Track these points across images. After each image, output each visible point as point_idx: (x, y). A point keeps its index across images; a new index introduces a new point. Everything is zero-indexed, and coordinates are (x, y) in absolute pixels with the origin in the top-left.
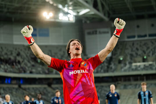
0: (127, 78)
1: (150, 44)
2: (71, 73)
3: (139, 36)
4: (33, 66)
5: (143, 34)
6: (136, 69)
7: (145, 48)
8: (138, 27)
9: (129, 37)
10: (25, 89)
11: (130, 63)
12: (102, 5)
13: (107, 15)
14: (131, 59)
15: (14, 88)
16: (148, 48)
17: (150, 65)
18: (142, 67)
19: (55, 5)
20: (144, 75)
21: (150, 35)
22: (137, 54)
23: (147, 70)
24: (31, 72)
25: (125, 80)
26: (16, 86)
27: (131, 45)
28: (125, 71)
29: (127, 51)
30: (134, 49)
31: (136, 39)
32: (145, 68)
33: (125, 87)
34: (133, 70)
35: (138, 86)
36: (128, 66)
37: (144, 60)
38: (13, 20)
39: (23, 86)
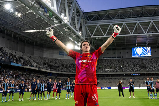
0: (103, 76)
1: (113, 61)
2: (80, 61)
3: (108, 58)
4: (62, 68)
5: (109, 57)
6: (107, 72)
7: (111, 63)
8: (108, 53)
9: (104, 58)
10: (58, 79)
11: (105, 69)
12: (94, 43)
13: (95, 48)
14: (105, 67)
15: (53, 78)
16: (112, 63)
17: (113, 70)
18: (110, 71)
19: (73, 41)
20: (111, 74)
21: (113, 57)
22: (107, 65)
23: (112, 72)
24: (62, 71)
25: (102, 76)
26: (55, 77)
27: (105, 61)
28: (102, 72)
29: (103, 64)
30: (106, 63)
31: (107, 59)
32: (111, 71)
33: (102, 79)
34: (106, 72)
35: (107, 79)
36: (103, 70)
37: (110, 68)
38: (54, 47)
39: (58, 77)
